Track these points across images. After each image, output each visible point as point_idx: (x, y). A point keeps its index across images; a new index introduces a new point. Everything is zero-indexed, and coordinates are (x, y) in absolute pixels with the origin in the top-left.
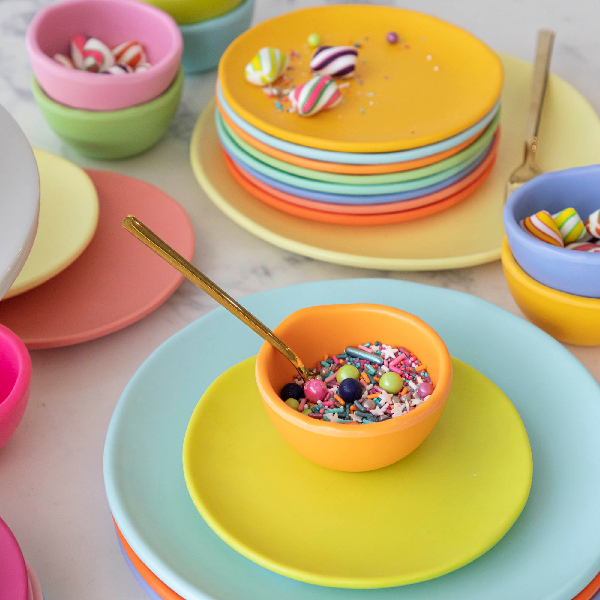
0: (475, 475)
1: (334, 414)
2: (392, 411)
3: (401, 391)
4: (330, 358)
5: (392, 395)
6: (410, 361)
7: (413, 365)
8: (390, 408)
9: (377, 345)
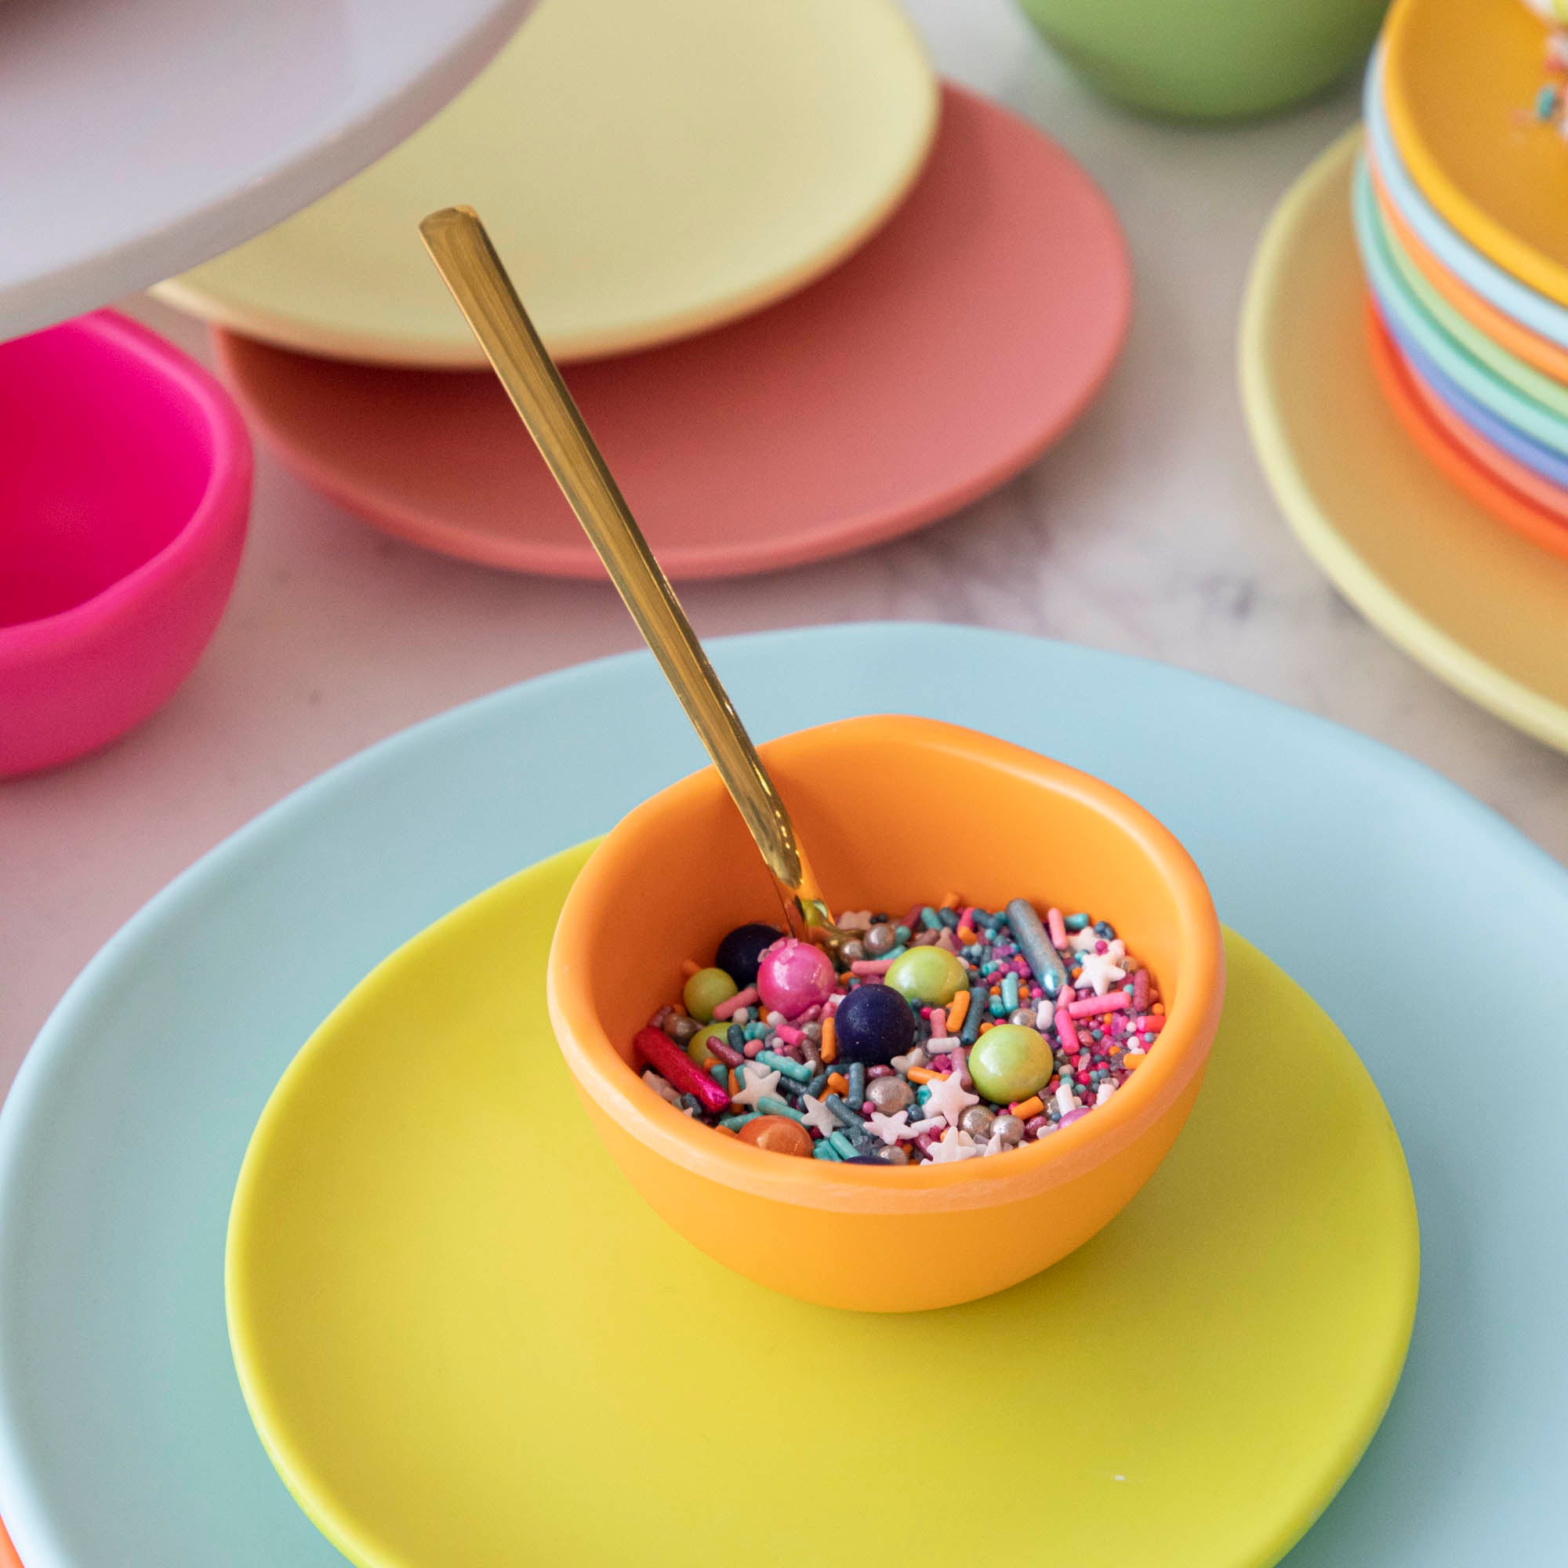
0: (1120, 1478)
1: (773, 1070)
2: (932, 1148)
3: (1020, 1101)
4: (958, 910)
5: (974, 1099)
6: (1131, 1027)
7: (1133, 1042)
8: (935, 1135)
9: (1102, 933)
